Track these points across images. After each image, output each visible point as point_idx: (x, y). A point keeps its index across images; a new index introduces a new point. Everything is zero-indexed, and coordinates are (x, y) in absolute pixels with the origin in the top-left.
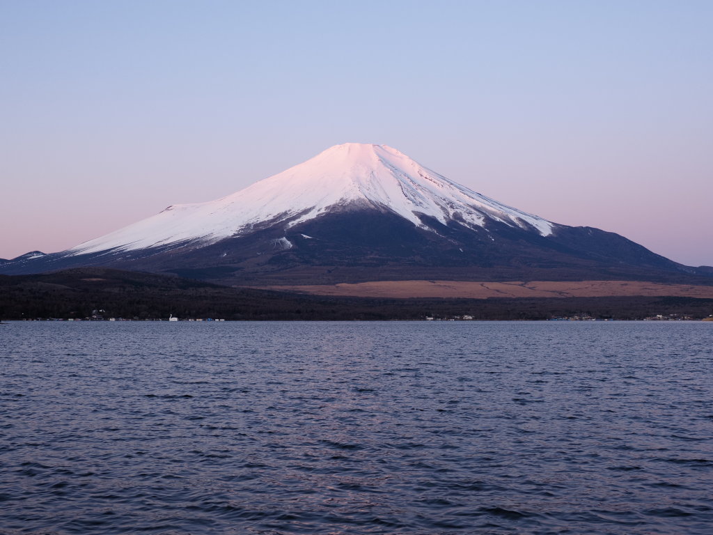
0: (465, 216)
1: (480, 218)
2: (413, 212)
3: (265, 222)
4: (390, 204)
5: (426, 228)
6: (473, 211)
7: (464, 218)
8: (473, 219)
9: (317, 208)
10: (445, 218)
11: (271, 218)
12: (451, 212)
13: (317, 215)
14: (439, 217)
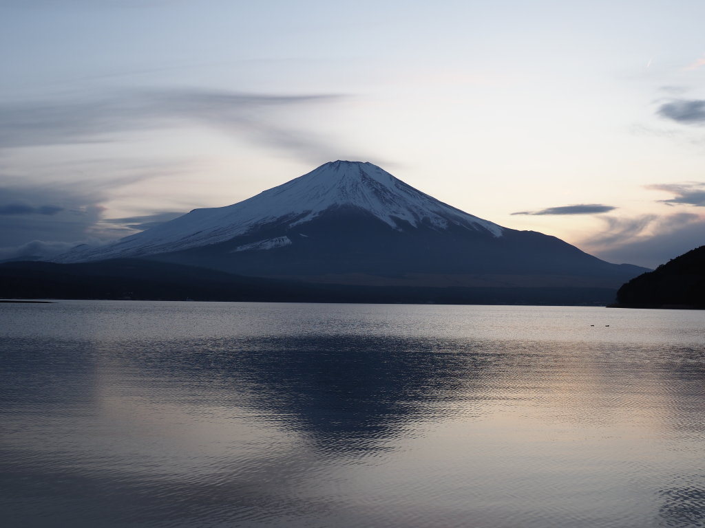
0: (432, 221)
1: (444, 223)
2: (390, 216)
3: (270, 223)
4: (372, 211)
5: (400, 230)
6: (439, 216)
7: (431, 222)
8: (439, 223)
9: (313, 213)
10: (416, 222)
11: (275, 220)
12: (421, 219)
13: (313, 218)
14: (412, 221)
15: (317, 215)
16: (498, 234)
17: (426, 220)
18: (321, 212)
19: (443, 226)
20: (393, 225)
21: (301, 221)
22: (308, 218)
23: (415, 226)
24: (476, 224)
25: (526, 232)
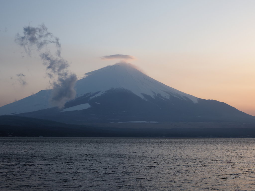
1: (168, 96)
2: (141, 93)
3: (80, 97)
6: (166, 93)
7: (162, 96)
8: (166, 96)
9: (102, 91)
10: (154, 95)
11: (83, 95)
13: (102, 95)
14: (152, 95)
15: (104, 93)
16: (196, 102)
17: (159, 95)
18: (106, 91)
19: (168, 98)
20: (143, 97)
21: (96, 96)
22: (99, 94)
23: (154, 98)
24: (185, 97)
25: (209, 100)
